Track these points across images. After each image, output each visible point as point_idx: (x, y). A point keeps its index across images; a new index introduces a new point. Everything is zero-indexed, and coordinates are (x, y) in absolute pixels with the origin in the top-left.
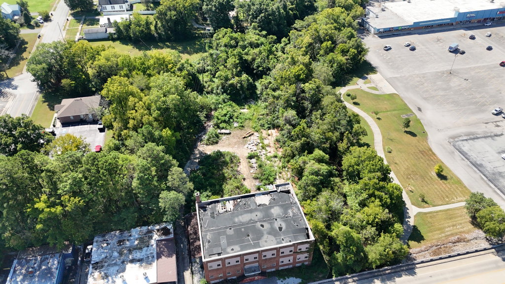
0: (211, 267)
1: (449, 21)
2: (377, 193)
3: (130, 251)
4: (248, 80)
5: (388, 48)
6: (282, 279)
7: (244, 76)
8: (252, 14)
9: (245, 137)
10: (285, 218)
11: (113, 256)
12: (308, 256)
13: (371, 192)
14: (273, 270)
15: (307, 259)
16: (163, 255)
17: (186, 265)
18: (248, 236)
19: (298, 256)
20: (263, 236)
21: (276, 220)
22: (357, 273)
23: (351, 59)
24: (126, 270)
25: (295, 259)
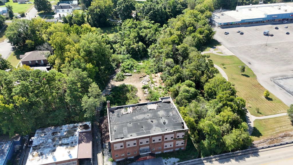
0: (116, 147)
1: (262, 19)
2: (228, 103)
3: (60, 139)
4: (143, 46)
5: (227, 33)
6: (166, 159)
7: (140, 43)
8: (145, 11)
9: (141, 77)
10: (168, 117)
11: (48, 142)
12: (184, 142)
13: (225, 102)
14: (160, 152)
15: (183, 145)
16: (83, 141)
17: (99, 149)
18: (142, 127)
19: (177, 142)
20: (152, 127)
21: (161, 118)
22: (218, 154)
23: (206, 37)
24: (56, 151)
25: (174, 144)
